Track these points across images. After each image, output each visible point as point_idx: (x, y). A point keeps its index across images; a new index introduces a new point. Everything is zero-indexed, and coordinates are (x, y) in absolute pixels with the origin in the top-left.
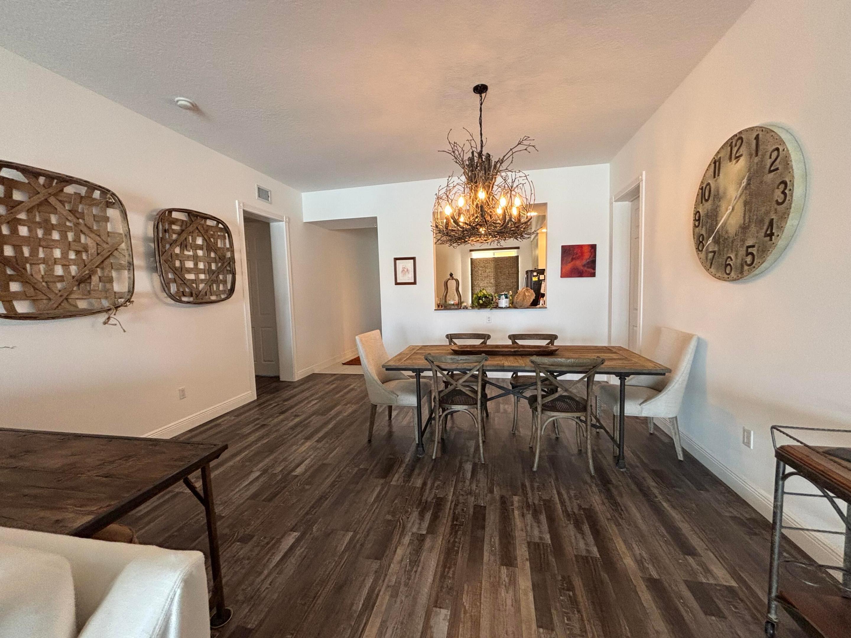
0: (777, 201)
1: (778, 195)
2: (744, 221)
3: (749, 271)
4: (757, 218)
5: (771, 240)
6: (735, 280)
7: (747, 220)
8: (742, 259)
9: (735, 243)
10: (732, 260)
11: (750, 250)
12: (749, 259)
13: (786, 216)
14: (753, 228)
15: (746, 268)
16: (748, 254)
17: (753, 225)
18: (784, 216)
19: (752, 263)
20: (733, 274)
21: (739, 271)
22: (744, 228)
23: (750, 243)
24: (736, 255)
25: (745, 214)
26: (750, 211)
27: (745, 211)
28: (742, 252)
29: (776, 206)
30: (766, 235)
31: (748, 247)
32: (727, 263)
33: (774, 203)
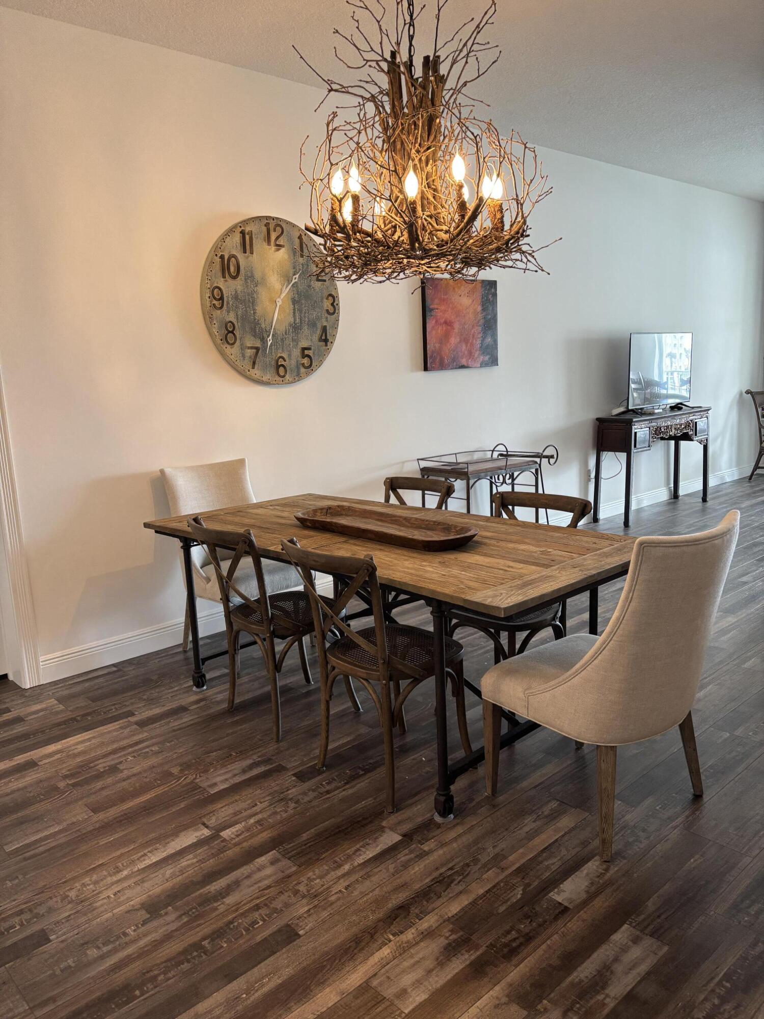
0: (327, 311)
1: (327, 304)
2: (295, 320)
3: (308, 374)
4: (309, 321)
5: (326, 345)
6: (292, 382)
7: (298, 321)
8: (297, 361)
9: (287, 342)
10: (285, 361)
11: (306, 352)
12: (306, 361)
13: (336, 326)
14: (306, 330)
15: (303, 370)
16: (304, 356)
17: (306, 327)
18: (335, 326)
19: (311, 365)
20: (287, 377)
21: (295, 374)
22: (296, 328)
23: (304, 344)
24: (290, 355)
25: (294, 313)
26: (300, 311)
27: (294, 310)
28: (296, 353)
29: (326, 315)
30: (320, 340)
31: (304, 349)
32: (279, 364)
33: (324, 311)
